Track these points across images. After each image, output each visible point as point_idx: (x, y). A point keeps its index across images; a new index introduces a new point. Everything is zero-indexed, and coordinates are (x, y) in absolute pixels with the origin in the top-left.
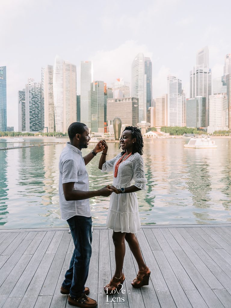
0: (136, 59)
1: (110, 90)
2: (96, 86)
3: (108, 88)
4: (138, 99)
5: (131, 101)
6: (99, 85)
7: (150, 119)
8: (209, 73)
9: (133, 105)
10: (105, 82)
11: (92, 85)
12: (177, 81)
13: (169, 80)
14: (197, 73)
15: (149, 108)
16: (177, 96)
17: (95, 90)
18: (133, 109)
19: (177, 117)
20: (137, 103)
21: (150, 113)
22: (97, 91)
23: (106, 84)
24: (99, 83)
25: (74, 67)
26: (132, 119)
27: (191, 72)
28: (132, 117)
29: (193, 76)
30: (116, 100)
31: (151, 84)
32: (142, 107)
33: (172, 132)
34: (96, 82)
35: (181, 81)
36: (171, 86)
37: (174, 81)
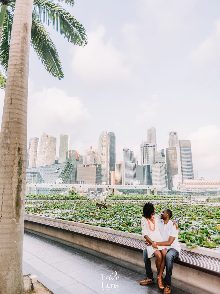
0: (101, 135)
1: (80, 157)
2: (70, 154)
3: (80, 156)
4: (100, 165)
5: (95, 166)
6: (73, 153)
7: (111, 180)
8: (153, 147)
10: (77, 151)
11: (67, 152)
12: (129, 152)
13: (124, 151)
14: (145, 146)
15: (110, 171)
16: (130, 163)
17: (69, 157)
18: (96, 172)
19: (130, 179)
20: (100, 168)
21: (111, 175)
22: (71, 159)
23: (78, 152)
24: (73, 152)
25: (55, 139)
26: (95, 181)
27: (141, 145)
28: (95, 179)
29: (142, 148)
30: (84, 165)
32: (105, 170)
33: (124, 191)
34: (70, 151)
35: (133, 152)
36: (126, 156)
37: (128, 152)
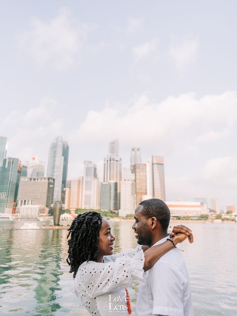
0: (55, 141)
1: (24, 168)
2: (9, 162)
3: (23, 166)
4: (54, 180)
5: (47, 181)
7: (64, 200)
8: (120, 161)
9: (49, 185)
11: (5, 161)
12: (92, 166)
13: (86, 164)
14: (110, 160)
15: (64, 189)
16: (92, 180)
17: (8, 166)
18: (48, 189)
19: (92, 200)
20: (53, 184)
21: (65, 194)
22: (10, 168)
23: (21, 161)
24: (14, 161)
26: (46, 200)
27: (105, 159)
28: (46, 198)
29: (106, 162)
30: (31, 179)
31: (67, 165)
32: (58, 187)
34: (10, 159)
35: (96, 166)
36: (88, 170)
37: (90, 166)
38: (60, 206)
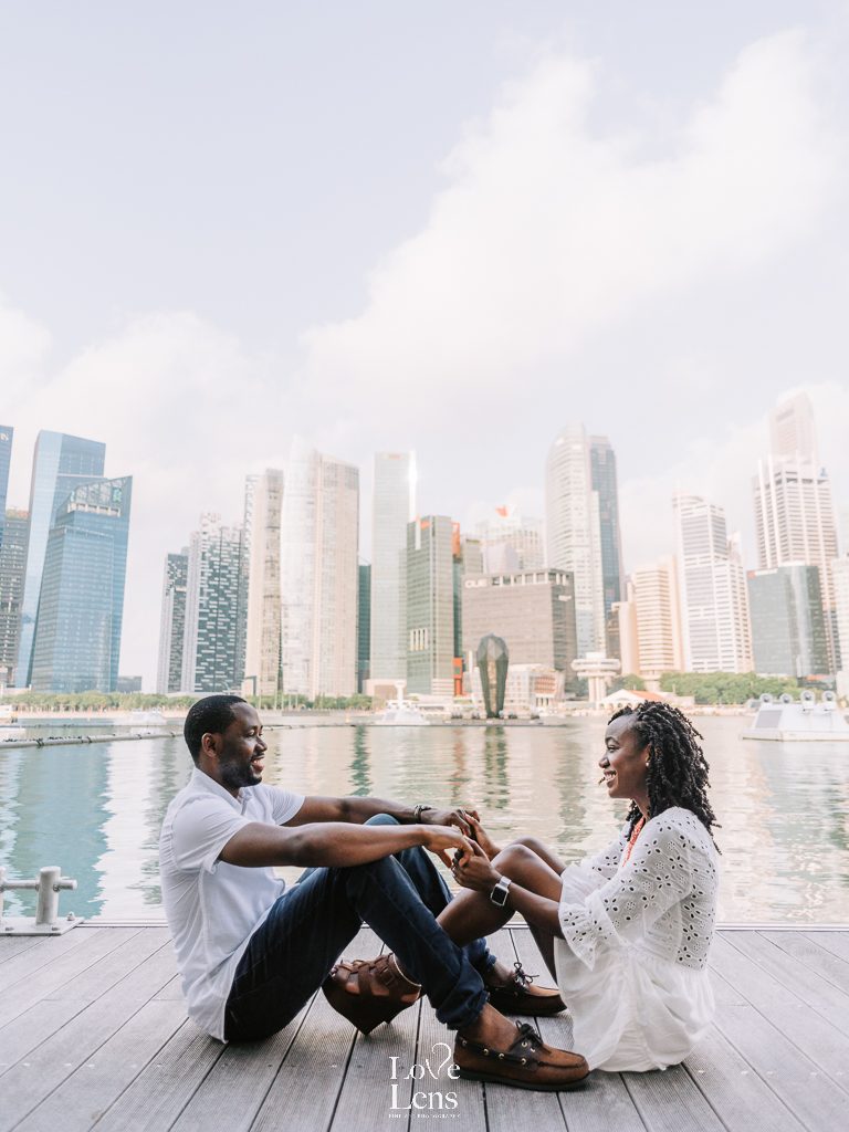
0: (561, 441)
1: (472, 545)
2: (424, 532)
3: (468, 540)
4: (570, 576)
5: (546, 580)
6: (437, 530)
7: (618, 645)
8: (820, 482)
10: (454, 520)
11: (411, 528)
12: (707, 511)
13: (679, 508)
14: (779, 482)
15: (614, 605)
16: (713, 564)
17: (422, 545)
18: (554, 610)
19: (719, 638)
20: (571, 590)
21: (617, 622)
22: (428, 548)
23: (458, 524)
24: (437, 524)
25: (352, 474)
26: (551, 646)
27: (755, 479)
28: (552, 639)
29: (763, 492)
30: (494, 579)
31: (617, 521)
32: (587, 601)
33: (704, 692)
34: (424, 520)
35: (721, 509)
36: (689, 528)
37: (697, 512)
38: (501, 652)
